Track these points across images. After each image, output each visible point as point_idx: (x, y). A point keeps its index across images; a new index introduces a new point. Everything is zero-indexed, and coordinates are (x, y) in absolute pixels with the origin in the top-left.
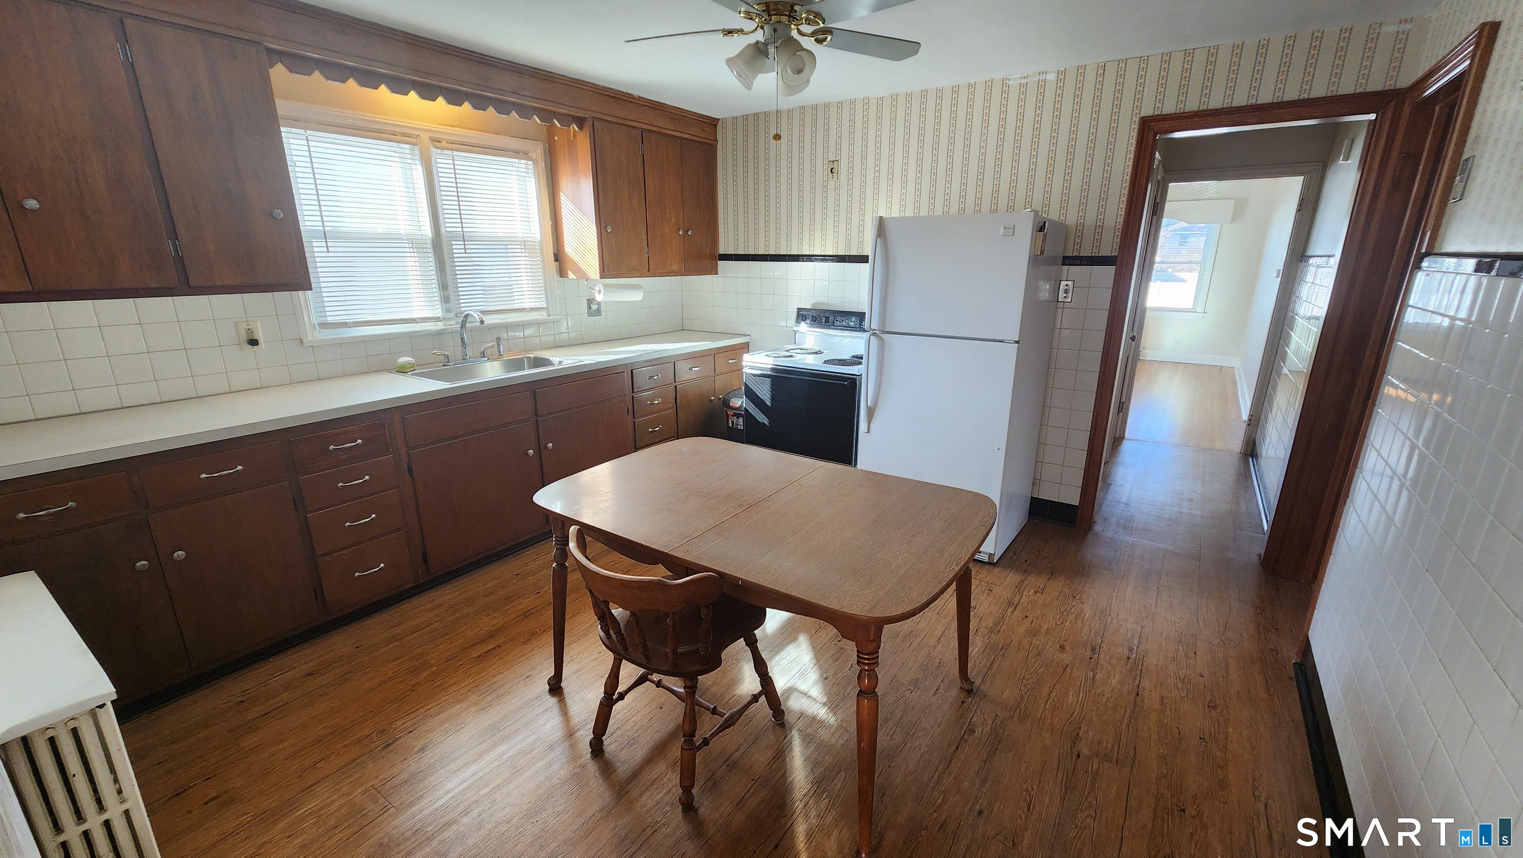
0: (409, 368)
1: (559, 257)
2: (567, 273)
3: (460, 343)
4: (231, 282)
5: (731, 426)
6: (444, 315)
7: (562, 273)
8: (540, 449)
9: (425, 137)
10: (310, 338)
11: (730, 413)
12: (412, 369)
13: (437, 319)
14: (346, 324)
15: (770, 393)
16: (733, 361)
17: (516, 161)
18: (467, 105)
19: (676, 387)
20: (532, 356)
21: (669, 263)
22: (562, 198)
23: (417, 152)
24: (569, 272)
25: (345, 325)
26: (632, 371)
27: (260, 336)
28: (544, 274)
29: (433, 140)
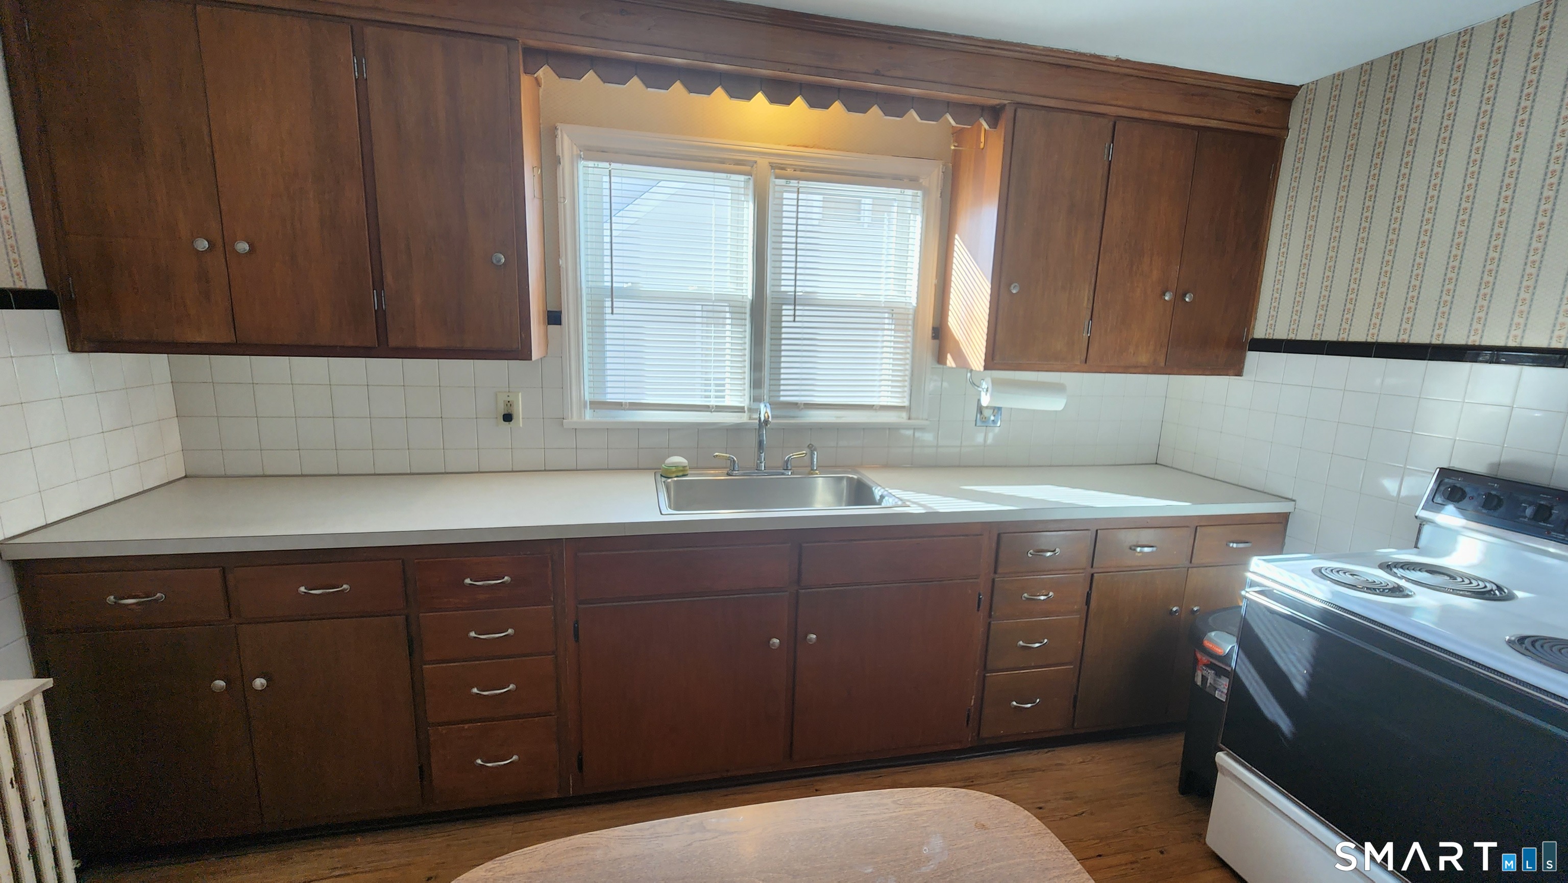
0: (674, 472)
1: (940, 332)
2: (946, 358)
4: (433, 344)
5: (1199, 683)
6: (750, 405)
7: (940, 359)
8: (795, 640)
9: (763, 163)
10: (575, 419)
11: (1204, 659)
12: (681, 474)
13: (740, 410)
14: (620, 404)
15: (1308, 666)
16: (1241, 545)
17: (898, 191)
18: (799, 102)
19: (1092, 575)
20: (855, 477)
21: (1131, 350)
22: (956, 242)
23: (751, 183)
24: (949, 356)
25: (619, 406)
26: (999, 535)
27: (519, 411)
28: (913, 357)
29: (773, 166)
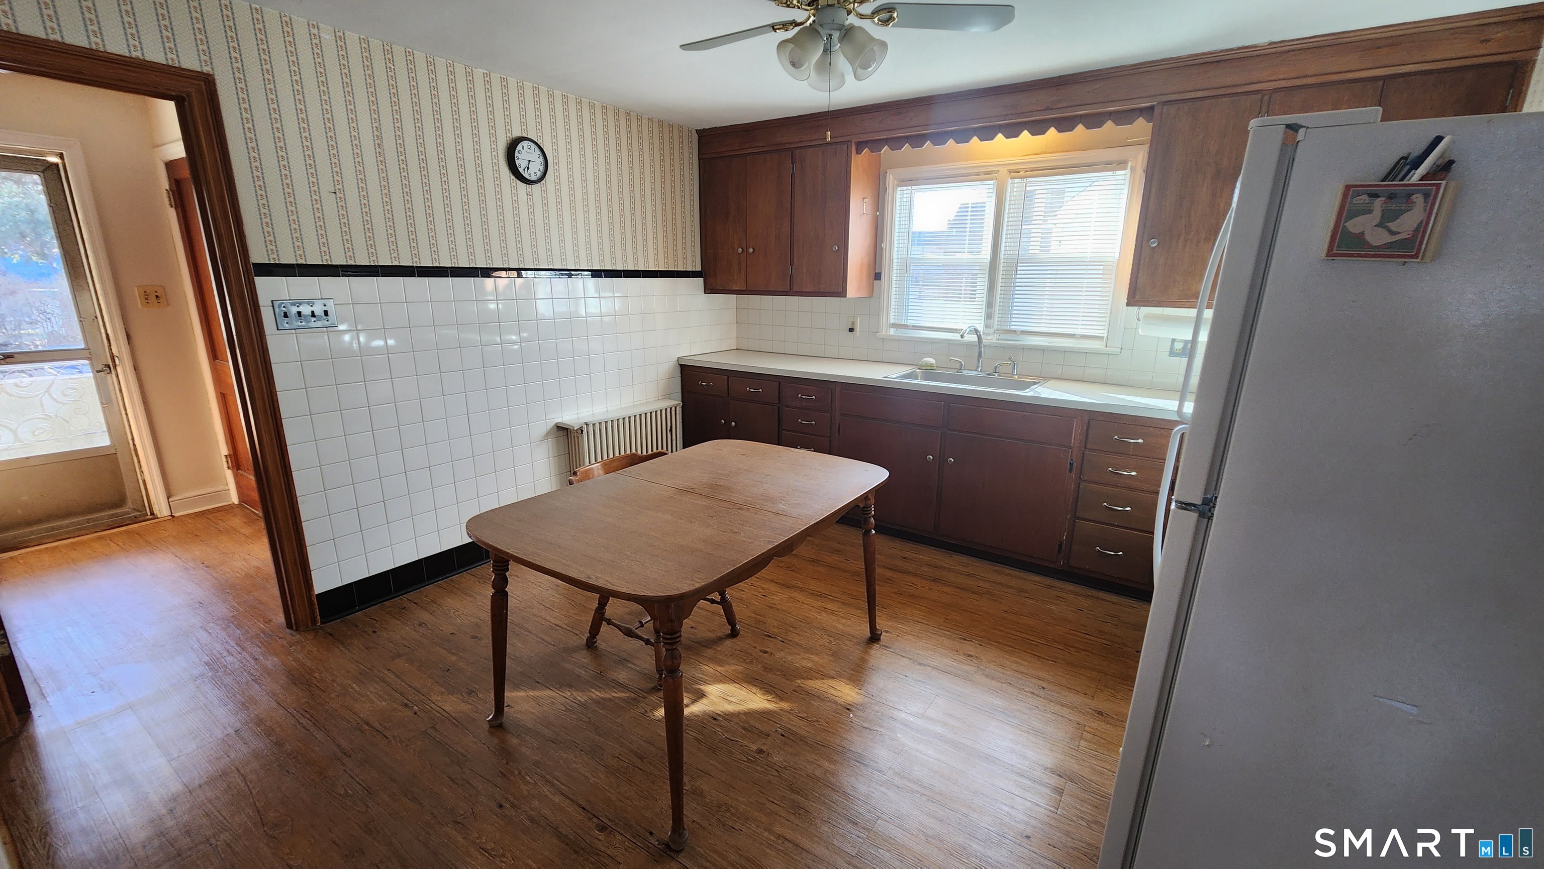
0: (924, 366)
3: (977, 355)
6: (984, 330)
8: (943, 459)
9: (1004, 171)
10: (884, 333)
12: (929, 368)
14: (907, 326)
23: (996, 184)
26: (1089, 421)
28: (1113, 299)
29: (1010, 172)
